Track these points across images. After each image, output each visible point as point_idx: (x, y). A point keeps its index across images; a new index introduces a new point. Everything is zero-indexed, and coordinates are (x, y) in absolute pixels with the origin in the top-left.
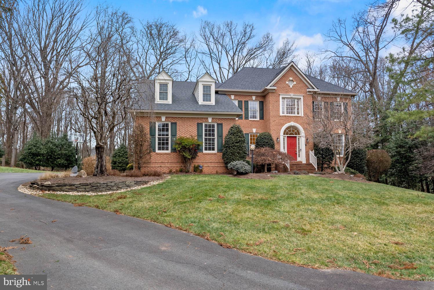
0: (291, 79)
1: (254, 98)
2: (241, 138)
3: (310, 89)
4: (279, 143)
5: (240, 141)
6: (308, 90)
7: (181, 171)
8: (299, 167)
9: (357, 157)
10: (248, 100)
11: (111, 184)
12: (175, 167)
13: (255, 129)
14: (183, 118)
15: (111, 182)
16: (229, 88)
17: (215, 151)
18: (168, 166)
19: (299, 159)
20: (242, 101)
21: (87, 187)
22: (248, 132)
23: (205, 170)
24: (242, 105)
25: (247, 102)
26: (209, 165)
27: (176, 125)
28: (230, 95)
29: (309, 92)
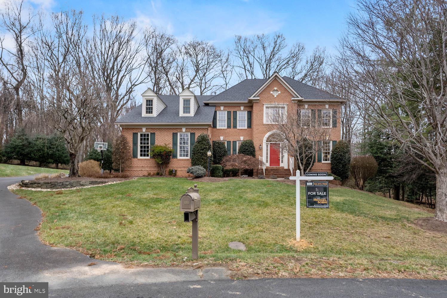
0: (275, 89)
1: (242, 108)
2: (206, 145)
3: (294, 97)
4: (261, 149)
5: (204, 148)
6: (293, 99)
7: (158, 174)
8: (276, 172)
9: (340, 163)
10: (236, 110)
11: (65, 183)
12: (153, 170)
13: (243, 137)
14: (160, 128)
15: (66, 182)
16: (219, 100)
17: (189, 158)
18: (147, 170)
19: (281, 165)
20: (230, 112)
21: (48, 185)
22: (236, 140)
23: (179, 173)
24: (231, 115)
25: (235, 113)
26: (183, 169)
27: (155, 135)
28: (220, 106)
29: (293, 100)
